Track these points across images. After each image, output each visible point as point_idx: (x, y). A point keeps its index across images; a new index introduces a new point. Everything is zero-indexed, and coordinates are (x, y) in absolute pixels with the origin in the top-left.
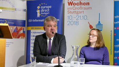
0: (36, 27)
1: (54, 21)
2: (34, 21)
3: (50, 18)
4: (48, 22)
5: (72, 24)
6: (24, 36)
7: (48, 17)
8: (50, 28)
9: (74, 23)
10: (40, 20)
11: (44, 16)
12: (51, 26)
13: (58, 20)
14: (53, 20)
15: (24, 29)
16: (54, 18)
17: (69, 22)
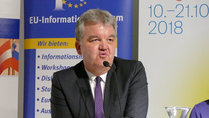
0: (52, 40)
1: (108, 24)
2: (45, 20)
3: (96, 14)
4: (88, 28)
5: (163, 31)
6: (16, 68)
7: (88, 12)
8: (96, 46)
9: (169, 26)
10: (63, 20)
11: (76, 6)
12: (100, 40)
13: (120, 18)
14: (104, 22)
15: (14, 46)
16: (108, 13)
17: (153, 24)
